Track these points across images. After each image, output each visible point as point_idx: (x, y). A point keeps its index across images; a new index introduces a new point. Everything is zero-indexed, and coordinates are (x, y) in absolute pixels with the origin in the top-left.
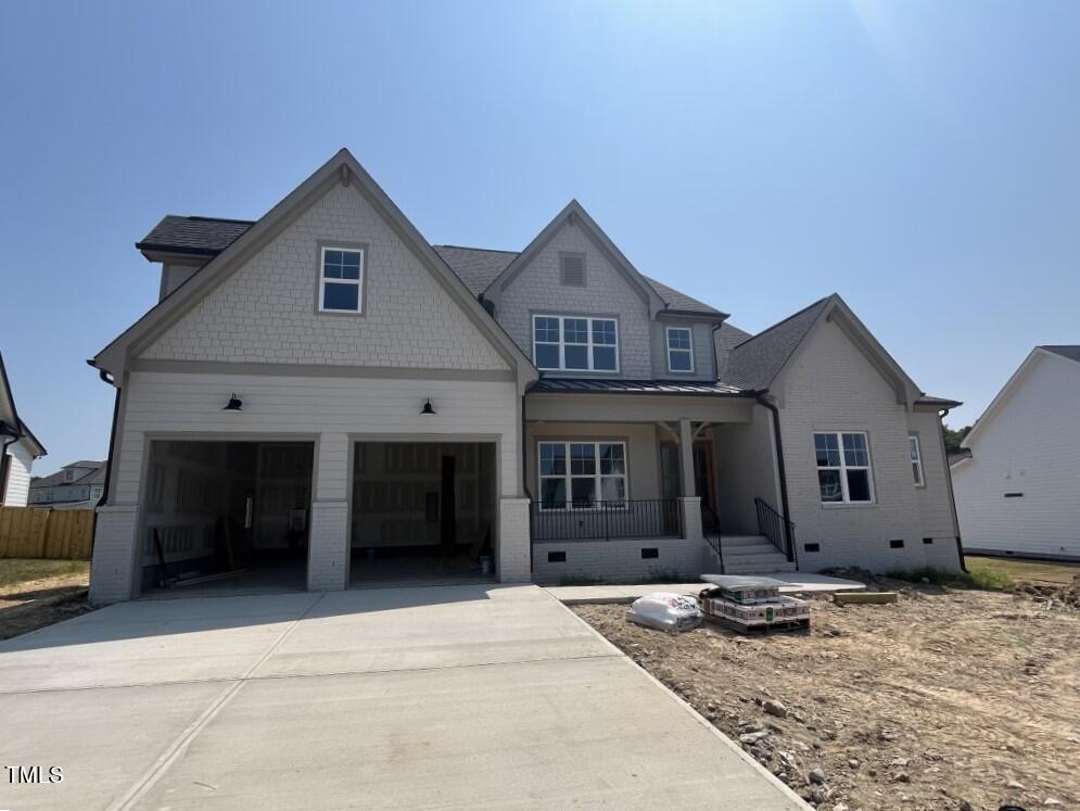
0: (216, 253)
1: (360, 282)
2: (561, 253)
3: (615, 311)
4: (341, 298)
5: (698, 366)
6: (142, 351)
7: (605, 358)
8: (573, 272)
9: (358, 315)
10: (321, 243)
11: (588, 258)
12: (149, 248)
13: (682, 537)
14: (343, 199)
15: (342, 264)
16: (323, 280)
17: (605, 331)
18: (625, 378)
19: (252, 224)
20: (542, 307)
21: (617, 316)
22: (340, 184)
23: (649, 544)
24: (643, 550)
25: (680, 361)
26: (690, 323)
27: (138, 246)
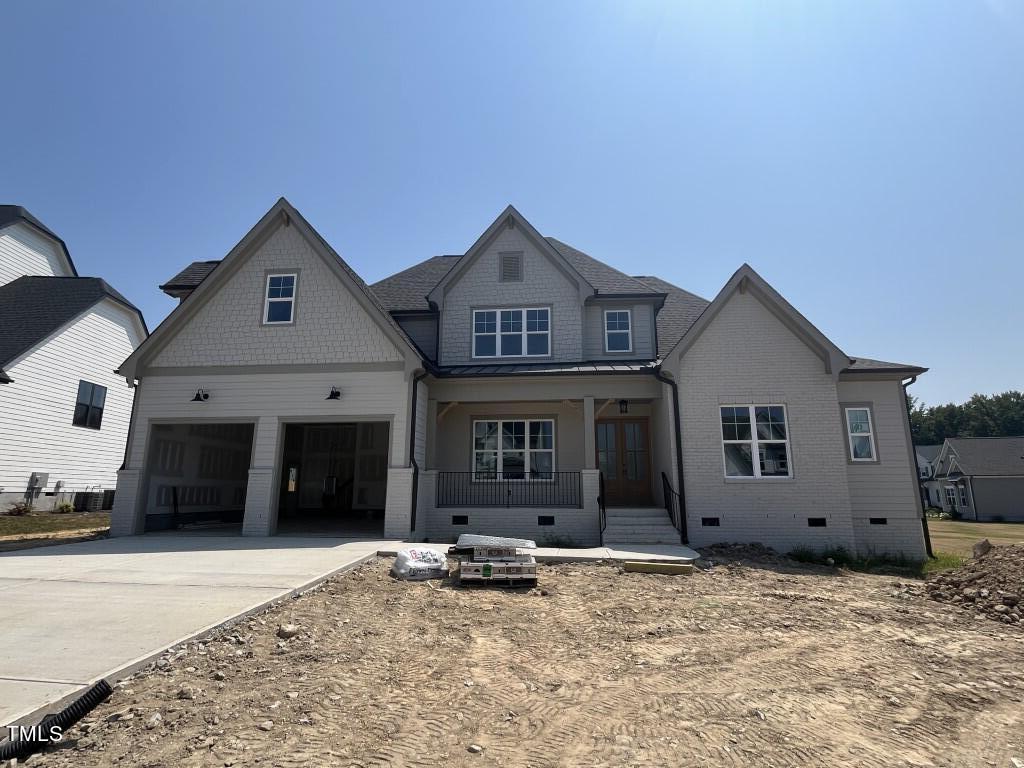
0: (194, 288)
1: (292, 299)
2: (500, 253)
3: (549, 300)
4: (280, 313)
5: (637, 346)
6: (151, 361)
7: (538, 343)
8: (511, 269)
9: (290, 325)
10: (268, 272)
11: (525, 254)
12: (169, 288)
13: (581, 506)
14: (285, 236)
15: (281, 287)
16: (268, 300)
17: (539, 320)
18: (556, 361)
19: (218, 263)
20: (481, 303)
21: (551, 305)
22: (283, 226)
23: (546, 512)
24: (540, 518)
25: (618, 342)
26: (630, 305)
27: (161, 287)
